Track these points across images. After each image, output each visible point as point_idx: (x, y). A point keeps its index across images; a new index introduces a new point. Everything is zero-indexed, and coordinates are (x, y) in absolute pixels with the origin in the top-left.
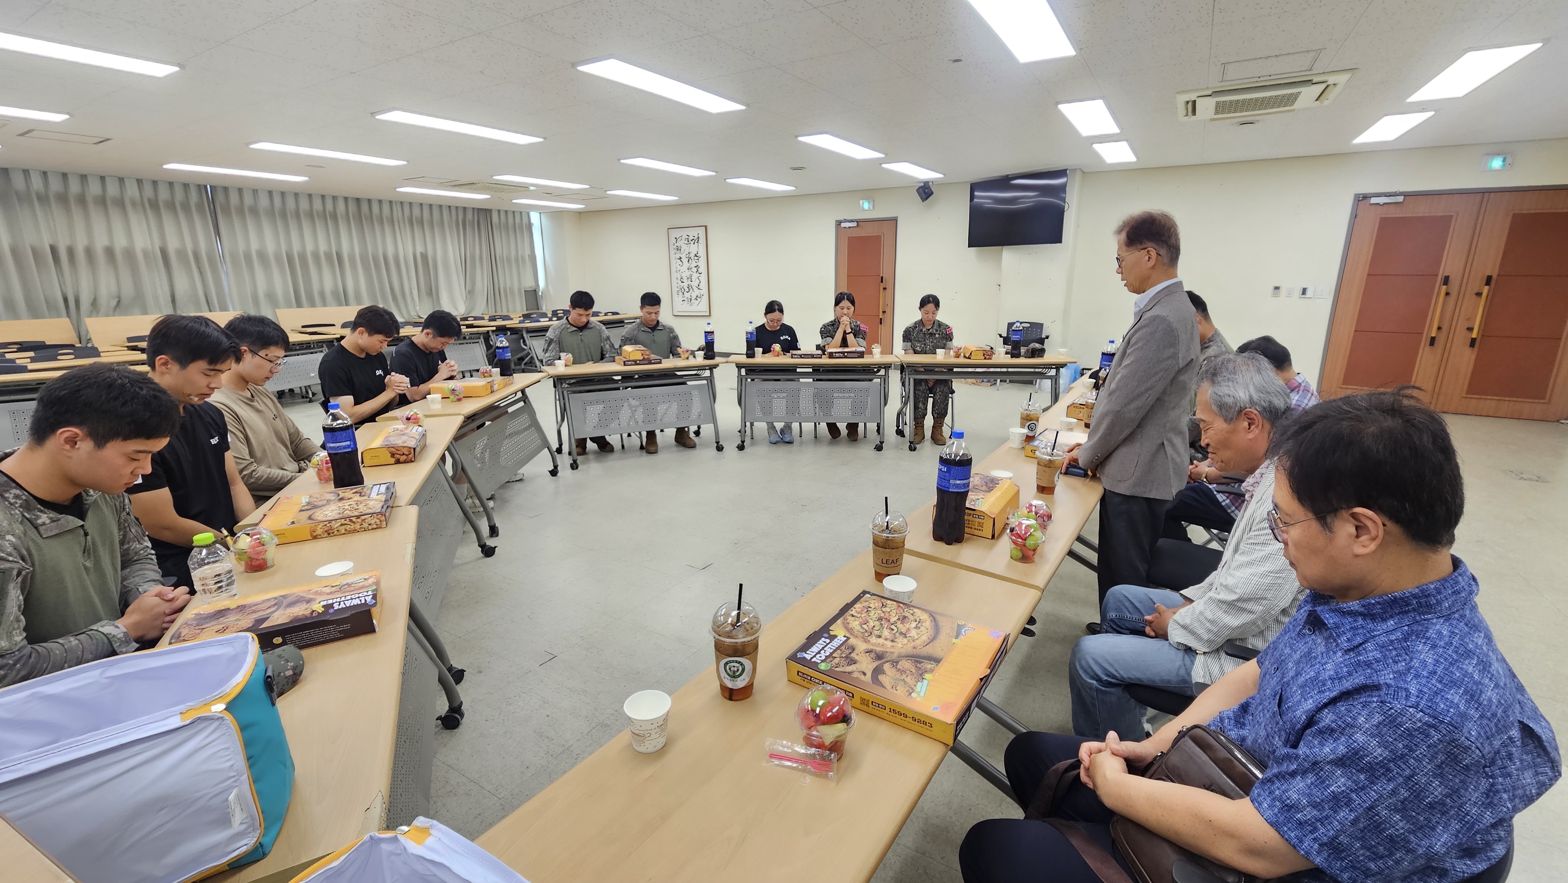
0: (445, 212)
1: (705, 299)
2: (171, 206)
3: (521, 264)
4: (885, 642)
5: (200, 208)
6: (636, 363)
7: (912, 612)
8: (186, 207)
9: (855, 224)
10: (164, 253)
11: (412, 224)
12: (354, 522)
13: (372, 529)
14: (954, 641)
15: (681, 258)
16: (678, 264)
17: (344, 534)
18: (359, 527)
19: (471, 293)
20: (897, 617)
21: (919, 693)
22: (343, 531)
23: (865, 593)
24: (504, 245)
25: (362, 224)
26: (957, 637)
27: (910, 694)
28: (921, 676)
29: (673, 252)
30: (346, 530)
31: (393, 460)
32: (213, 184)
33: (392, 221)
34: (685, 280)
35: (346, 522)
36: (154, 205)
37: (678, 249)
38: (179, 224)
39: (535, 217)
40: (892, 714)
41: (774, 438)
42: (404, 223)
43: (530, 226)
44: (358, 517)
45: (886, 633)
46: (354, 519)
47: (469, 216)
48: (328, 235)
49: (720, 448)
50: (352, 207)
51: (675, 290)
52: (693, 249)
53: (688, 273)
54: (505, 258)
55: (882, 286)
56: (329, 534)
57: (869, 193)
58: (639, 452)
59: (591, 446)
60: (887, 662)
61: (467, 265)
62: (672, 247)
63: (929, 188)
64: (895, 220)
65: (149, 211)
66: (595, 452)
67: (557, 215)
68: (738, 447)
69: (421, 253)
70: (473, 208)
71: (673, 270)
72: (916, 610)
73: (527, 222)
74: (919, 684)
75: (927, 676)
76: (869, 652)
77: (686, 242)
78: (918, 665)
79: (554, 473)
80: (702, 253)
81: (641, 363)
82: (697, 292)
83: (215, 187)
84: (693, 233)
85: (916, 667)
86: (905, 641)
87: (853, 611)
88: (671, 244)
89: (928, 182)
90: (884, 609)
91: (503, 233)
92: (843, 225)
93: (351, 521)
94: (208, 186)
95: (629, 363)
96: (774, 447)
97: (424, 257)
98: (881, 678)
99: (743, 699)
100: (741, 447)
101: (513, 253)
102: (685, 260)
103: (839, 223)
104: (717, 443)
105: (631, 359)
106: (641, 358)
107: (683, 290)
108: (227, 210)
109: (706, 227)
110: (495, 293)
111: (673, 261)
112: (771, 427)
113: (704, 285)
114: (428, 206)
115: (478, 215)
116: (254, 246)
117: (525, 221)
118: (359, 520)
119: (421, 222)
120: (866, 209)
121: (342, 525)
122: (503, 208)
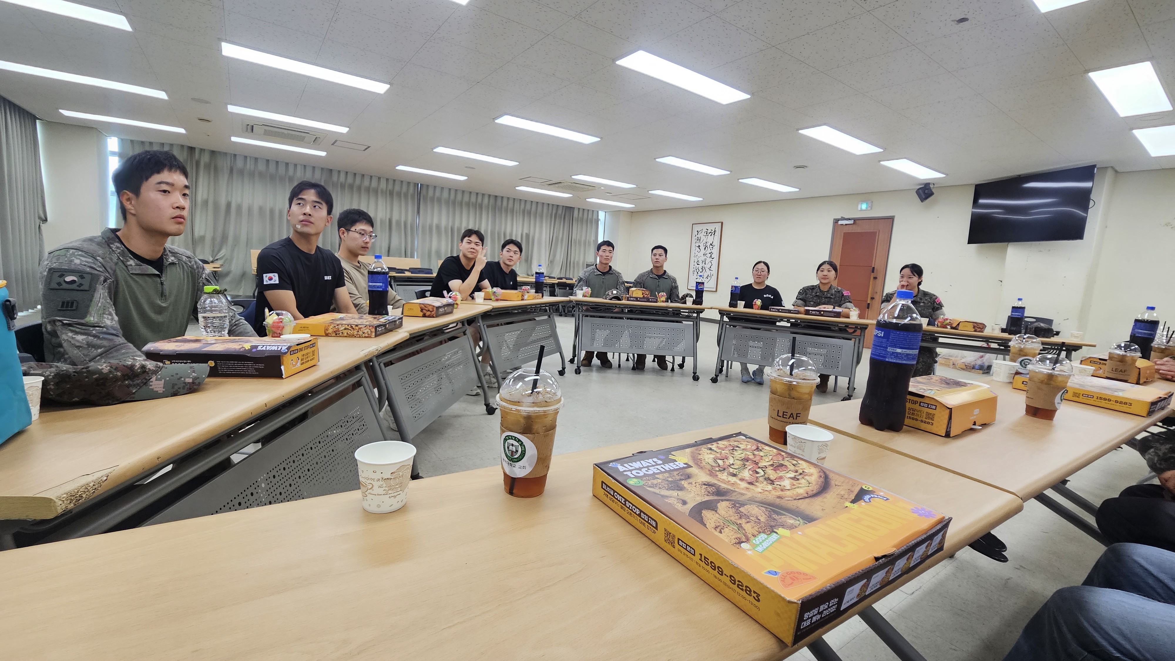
0: (545, 207)
1: (714, 278)
2: (399, 194)
3: (587, 246)
4: (739, 482)
5: (413, 196)
6: (637, 299)
7: (795, 462)
8: (406, 196)
9: (852, 222)
10: (390, 221)
11: (524, 215)
12: (353, 329)
13: (365, 337)
14: (848, 504)
15: (699, 246)
16: (697, 250)
17: (346, 337)
18: (356, 333)
19: (551, 262)
20: (771, 463)
21: (754, 546)
22: (345, 334)
23: (740, 434)
24: (578, 232)
25: (495, 213)
26: (853, 502)
27: (740, 542)
28: (771, 529)
29: (694, 241)
30: (347, 334)
31: (421, 314)
32: (422, 183)
33: (512, 211)
34: (700, 263)
35: (348, 327)
36: (391, 193)
37: (699, 239)
38: (400, 206)
39: (602, 215)
40: (703, 564)
41: (746, 378)
42: (520, 212)
43: (597, 220)
44: (357, 326)
45: (746, 474)
46: (354, 327)
47: (560, 211)
48: (476, 218)
49: (696, 378)
50: (492, 200)
51: (692, 270)
52: (710, 239)
53: (703, 258)
54: (577, 240)
55: (873, 275)
56: (336, 334)
57: (866, 196)
58: (631, 371)
59: (596, 361)
60: (727, 500)
61: (552, 244)
62: (694, 238)
63: (930, 189)
64: (891, 219)
65: (388, 197)
66: (598, 367)
67: (616, 213)
68: (711, 380)
69: (526, 233)
70: (563, 206)
71: (693, 255)
72: (800, 462)
73: (596, 218)
74: (763, 536)
75: (781, 531)
76: (708, 484)
77: (705, 234)
78: (775, 516)
79: (562, 373)
80: (716, 243)
81: (641, 300)
82: (708, 272)
83: (423, 185)
84: (711, 227)
85: (770, 517)
86: (770, 487)
87: (714, 446)
88: (694, 235)
89: (929, 184)
90: (756, 453)
91: (579, 225)
92: (840, 222)
93: (352, 327)
94: (420, 184)
95: (632, 299)
96: (745, 385)
97: (528, 236)
98: (707, 514)
99: (522, 497)
100: (714, 380)
101: (583, 239)
102: (702, 248)
103: (836, 221)
104: (695, 373)
105: (634, 296)
106: (642, 296)
107: (698, 270)
108: (425, 199)
109: (722, 223)
110: (567, 264)
111: (693, 248)
112: (745, 369)
113: (714, 268)
114: (536, 203)
115: (565, 211)
116: (435, 221)
117: (595, 217)
118: (357, 328)
119: (529, 213)
120: (862, 210)
121: (345, 329)
122: (581, 207)
